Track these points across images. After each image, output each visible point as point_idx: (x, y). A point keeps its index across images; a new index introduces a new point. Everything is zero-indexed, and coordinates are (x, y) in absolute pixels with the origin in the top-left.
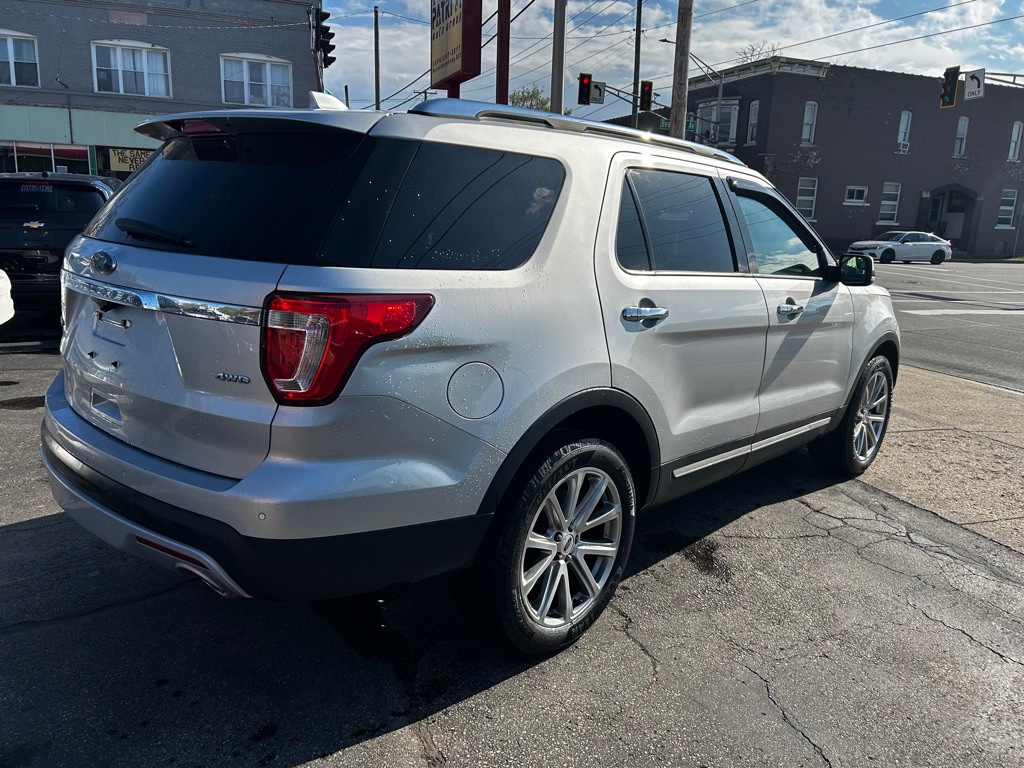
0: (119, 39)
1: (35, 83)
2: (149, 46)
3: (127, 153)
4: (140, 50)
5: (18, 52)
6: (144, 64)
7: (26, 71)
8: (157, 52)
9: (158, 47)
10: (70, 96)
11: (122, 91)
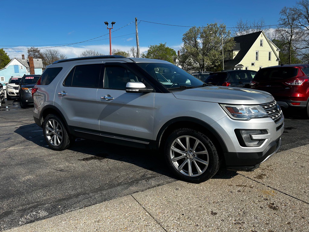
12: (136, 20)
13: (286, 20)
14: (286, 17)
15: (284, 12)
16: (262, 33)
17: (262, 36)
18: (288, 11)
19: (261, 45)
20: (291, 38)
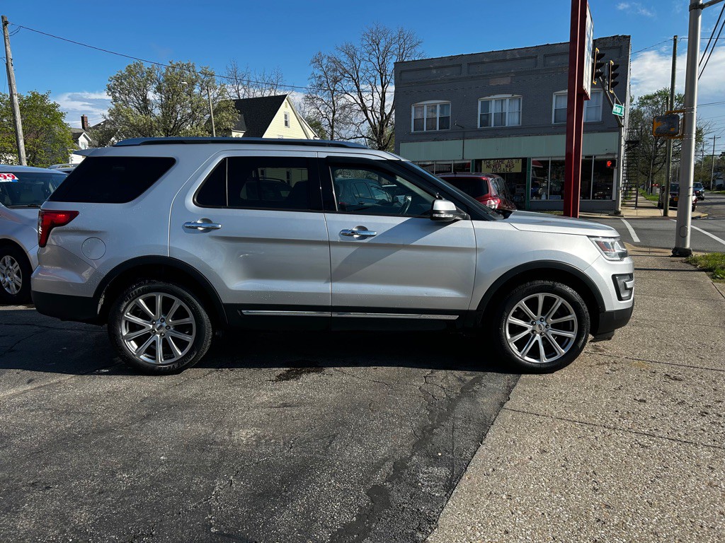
0: (494, 95)
1: (448, 128)
2: (510, 96)
3: (492, 162)
4: (505, 99)
5: (442, 111)
6: (507, 108)
7: (444, 121)
8: (515, 98)
9: (515, 96)
10: (465, 132)
11: (493, 126)
12: (6, 23)
13: (322, 79)
14: (321, 73)
15: (317, 61)
16: (286, 100)
17: (286, 107)
18: (325, 61)
19: (286, 124)
20: (334, 115)
